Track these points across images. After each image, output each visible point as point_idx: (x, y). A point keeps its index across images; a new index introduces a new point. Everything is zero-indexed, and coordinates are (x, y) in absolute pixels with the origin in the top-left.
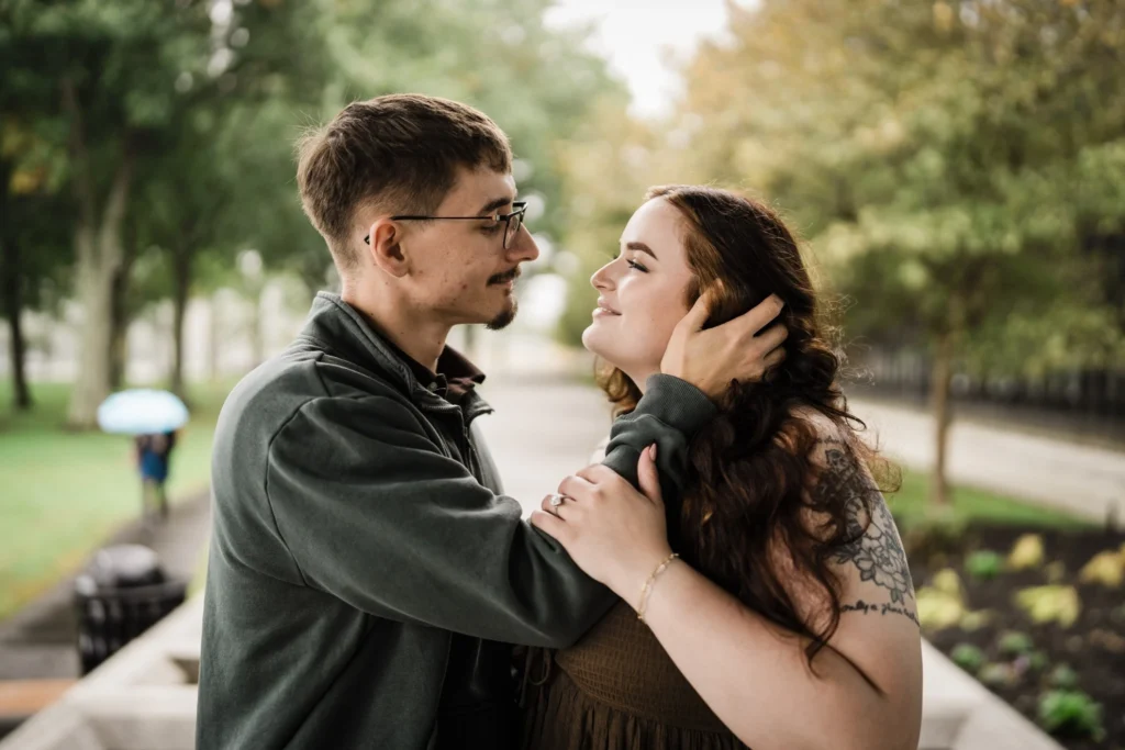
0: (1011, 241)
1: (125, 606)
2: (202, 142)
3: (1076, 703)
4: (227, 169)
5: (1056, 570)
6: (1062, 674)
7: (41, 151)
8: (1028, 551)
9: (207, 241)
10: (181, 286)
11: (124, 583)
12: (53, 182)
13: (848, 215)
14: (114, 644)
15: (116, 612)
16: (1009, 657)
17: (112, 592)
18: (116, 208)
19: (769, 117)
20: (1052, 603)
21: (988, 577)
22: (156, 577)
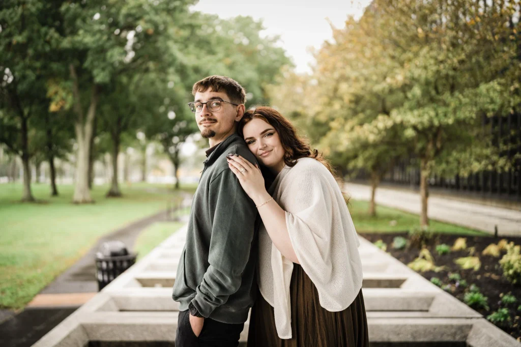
0: (450, 121)
1: (114, 262)
2: (124, 89)
3: (478, 296)
4: (133, 99)
5: (472, 250)
6: (473, 287)
7: (63, 94)
8: (460, 244)
9: (125, 128)
10: (116, 147)
11: (114, 254)
12: (67, 106)
13: (386, 112)
14: (111, 278)
15: (111, 265)
16: (453, 281)
17: (109, 258)
18: (91, 115)
19: (353, 75)
20: (470, 263)
21: (444, 253)
22: (125, 252)
